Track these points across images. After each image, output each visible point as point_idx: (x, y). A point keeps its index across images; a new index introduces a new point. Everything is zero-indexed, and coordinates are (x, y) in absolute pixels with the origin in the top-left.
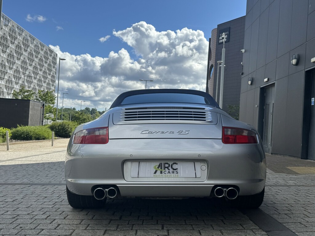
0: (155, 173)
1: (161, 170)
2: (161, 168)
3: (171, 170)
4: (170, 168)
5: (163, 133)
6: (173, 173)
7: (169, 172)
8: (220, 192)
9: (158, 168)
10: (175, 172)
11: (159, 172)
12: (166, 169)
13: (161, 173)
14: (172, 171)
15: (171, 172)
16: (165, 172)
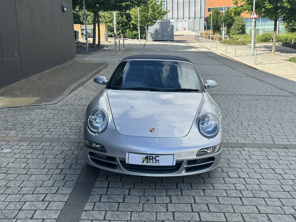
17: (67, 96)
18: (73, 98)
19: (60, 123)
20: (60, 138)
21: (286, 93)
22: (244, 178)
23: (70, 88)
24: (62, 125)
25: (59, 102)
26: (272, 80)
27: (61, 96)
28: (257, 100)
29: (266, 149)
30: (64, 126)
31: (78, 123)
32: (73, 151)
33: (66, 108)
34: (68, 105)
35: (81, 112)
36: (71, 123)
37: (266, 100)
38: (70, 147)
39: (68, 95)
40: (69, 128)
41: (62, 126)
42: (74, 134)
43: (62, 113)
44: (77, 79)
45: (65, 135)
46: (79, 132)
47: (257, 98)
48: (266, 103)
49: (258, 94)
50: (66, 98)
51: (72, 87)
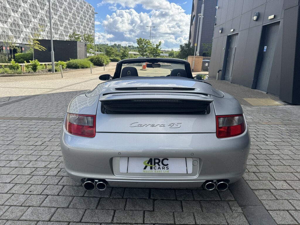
0: (145, 168)
1: (151, 166)
2: (151, 164)
3: (161, 166)
4: (160, 164)
5: (153, 126)
6: (164, 169)
7: (159, 168)
8: (210, 186)
9: (148, 163)
10: (166, 168)
11: (148, 168)
12: (157, 165)
13: (151, 168)
14: (163, 167)
15: (161, 168)
16: (155, 168)
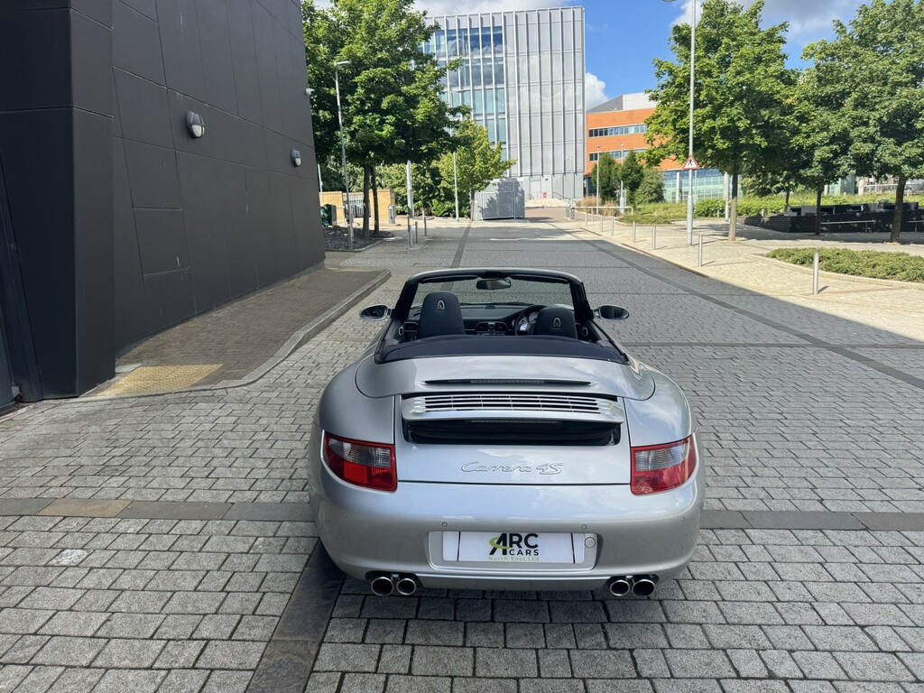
5: (508, 469)
6: (529, 554)
14: (527, 550)
17: (284, 360)
18: (299, 364)
19: (247, 445)
20: (233, 504)
21: (791, 336)
22: (785, 680)
23: (295, 339)
24: (251, 451)
25: (262, 377)
26: (747, 303)
27: (271, 360)
28: (731, 359)
29: (810, 532)
30: (255, 456)
31: (294, 445)
32: (257, 557)
33: (276, 394)
34: (281, 385)
35: (309, 407)
36: (275, 446)
37: (754, 357)
38: (251, 540)
39: (289, 355)
40: (265, 465)
41: (250, 457)
42: (275, 488)
43: (259, 413)
44: (317, 314)
45: (249, 490)
46: (289, 476)
47: (731, 352)
48: (757, 368)
49: (728, 341)
50: (281, 365)
51: (301, 334)
